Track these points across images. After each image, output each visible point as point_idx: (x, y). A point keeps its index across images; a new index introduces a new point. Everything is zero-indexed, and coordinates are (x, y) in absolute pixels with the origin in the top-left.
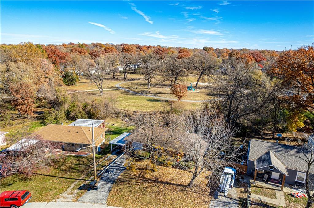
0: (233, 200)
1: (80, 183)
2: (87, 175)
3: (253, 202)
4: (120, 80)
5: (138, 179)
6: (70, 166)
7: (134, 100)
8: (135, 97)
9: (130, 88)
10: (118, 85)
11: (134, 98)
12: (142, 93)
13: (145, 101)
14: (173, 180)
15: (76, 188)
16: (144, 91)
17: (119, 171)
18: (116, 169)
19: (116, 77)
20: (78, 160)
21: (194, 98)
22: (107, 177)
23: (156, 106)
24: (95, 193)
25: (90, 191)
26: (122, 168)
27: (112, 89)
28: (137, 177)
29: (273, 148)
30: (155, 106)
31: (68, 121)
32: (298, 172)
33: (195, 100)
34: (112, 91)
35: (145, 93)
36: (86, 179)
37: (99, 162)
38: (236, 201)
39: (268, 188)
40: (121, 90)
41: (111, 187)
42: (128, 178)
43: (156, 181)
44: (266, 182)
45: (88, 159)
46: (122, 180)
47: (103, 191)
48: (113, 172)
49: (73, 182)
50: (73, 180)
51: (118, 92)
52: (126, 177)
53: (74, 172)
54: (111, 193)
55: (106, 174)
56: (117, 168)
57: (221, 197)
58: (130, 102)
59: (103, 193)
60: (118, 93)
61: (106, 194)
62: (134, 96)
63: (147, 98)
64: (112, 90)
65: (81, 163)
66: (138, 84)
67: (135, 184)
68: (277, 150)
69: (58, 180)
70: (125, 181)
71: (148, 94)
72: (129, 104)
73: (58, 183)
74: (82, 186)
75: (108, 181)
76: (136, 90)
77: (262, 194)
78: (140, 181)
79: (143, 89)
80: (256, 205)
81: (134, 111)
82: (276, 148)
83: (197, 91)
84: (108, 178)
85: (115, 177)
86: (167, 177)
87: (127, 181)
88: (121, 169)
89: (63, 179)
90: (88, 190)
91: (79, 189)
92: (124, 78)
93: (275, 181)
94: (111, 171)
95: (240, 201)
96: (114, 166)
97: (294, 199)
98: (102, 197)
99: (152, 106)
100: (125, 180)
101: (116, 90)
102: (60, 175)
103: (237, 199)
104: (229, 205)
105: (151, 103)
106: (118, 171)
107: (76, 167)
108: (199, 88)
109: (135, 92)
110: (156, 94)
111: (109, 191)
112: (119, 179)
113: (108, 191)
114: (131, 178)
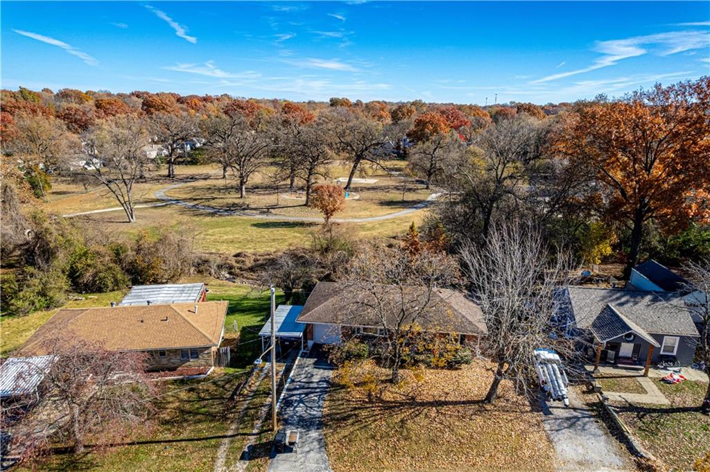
0: (579, 411)
1: (237, 444)
2: (242, 421)
3: (618, 408)
4: (161, 181)
5: (373, 407)
6: (178, 408)
7: (223, 227)
8: (221, 221)
9: (195, 200)
10: (162, 194)
11: (217, 222)
12: (231, 209)
13: (249, 228)
14: (447, 394)
15: (235, 459)
16: (234, 205)
17: (316, 398)
18: (307, 394)
19: (147, 175)
20: (191, 390)
21: (356, 214)
22: (297, 417)
23: (282, 237)
24: (293, 459)
25: (276, 458)
26: (318, 390)
27: (150, 205)
28: (367, 403)
29: (612, 298)
30: (279, 237)
31: (76, 296)
32: (665, 337)
33: (360, 217)
34: (153, 210)
35: (238, 208)
36: (245, 431)
37: (250, 386)
38: (587, 413)
39: (622, 377)
40: (174, 206)
41: (321, 437)
42: (350, 409)
43: (412, 402)
44: (614, 366)
45: (214, 383)
46: (338, 416)
47: (309, 451)
48: (301, 401)
49: (217, 447)
50: (213, 442)
51: (168, 211)
52: (342, 407)
53: (200, 421)
54: (331, 452)
55: (288, 409)
56: (305, 391)
57: (555, 410)
58: (214, 232)
59: (312, 454)
60: (171, 214)
61: (319, 455)
62: (215, 219)
63: (251, 220)
64: (152, 207)
65: (202, 395)
66: (209, 189)
67: (373, 418)
68: (619, 302)
69: (171, 451)
70: (346, 417)
71: (246, 211)
72: (213, 237)
73: (177, 456)
74: (246, 450)
75: (306, 425)
76: (212, 203)
77: (620, 390)
78: (380, 410)
79: (230, 201)
80: (624, 411)
81: (235, 254)
82: (618, 299)
83: (355, 198)
84: (301, 419)
85: (315, 413)
86: (430, 390)
87: (349, 416)
88: (316, 392)
89: (184, 443)
90: (272, 457)
91: (242, 458)
92: (169, 176)
93: (626, 360)
94: (296, 400)
95: (592, 411)
96: (295, 389)
97: (673, 387)
98: (316, 465)
99: (272, 238)
100: (345, 415)
101: (163, 206)
102: (169, 436)
103: (585, 407)
104: (579, 423)
105: (266, 232)
106: (313, 397)
107: (198, 408)
108: (356, 190)
109: (213, 208)
110: (267, 210)
111: (321, 447)
112: (327, 415)
113: (319, 448)
114: (355, 409)
